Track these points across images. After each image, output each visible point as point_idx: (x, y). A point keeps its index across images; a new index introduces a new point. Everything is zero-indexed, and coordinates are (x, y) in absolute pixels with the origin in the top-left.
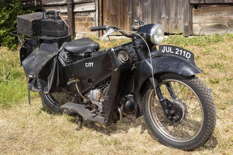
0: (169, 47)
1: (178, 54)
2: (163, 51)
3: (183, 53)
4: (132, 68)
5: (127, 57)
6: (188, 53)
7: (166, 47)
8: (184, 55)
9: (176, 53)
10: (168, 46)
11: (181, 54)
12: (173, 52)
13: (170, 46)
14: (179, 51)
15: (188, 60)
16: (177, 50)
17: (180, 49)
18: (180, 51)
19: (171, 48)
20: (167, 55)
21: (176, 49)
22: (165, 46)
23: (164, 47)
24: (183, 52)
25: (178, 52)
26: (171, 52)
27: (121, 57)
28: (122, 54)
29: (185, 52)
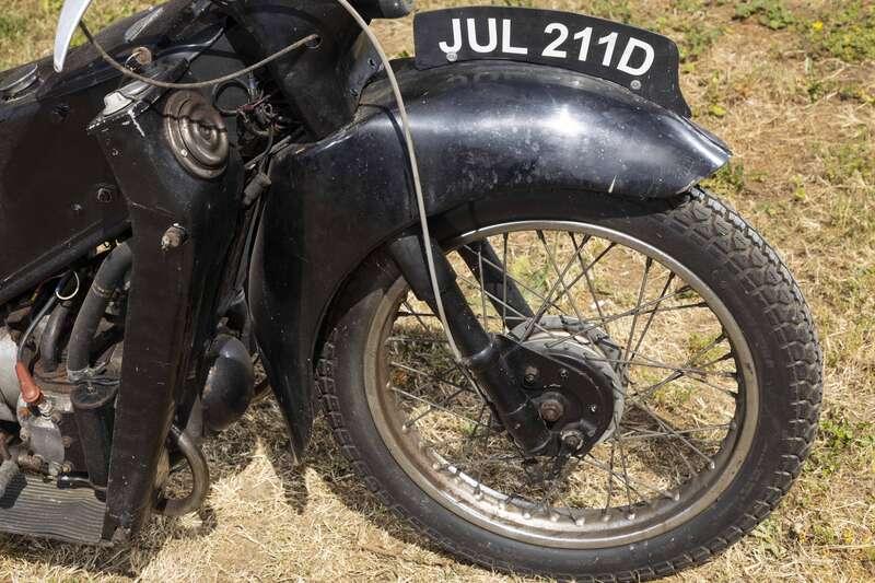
0: (492, 23)
1: (562, 54)
2: (451, 51)
3: (597, 50)
4: (251, 191)
5: (219, 131)
6: (633, 43)
7: (471, 23)
8: (607, 61)
9: (550, 51)
10: (480, 14)
11: (583, 56)
12: (524, 51)
13: (500, 14)
14: (571, 34)
15: (636, 84)
16: (556, 33)
17: (575, 22)
18: (577, 36)
19: (507, 23)
20: (480, 70)
21: (549, 29)
22: (464, 14)
23: (456, 23)
24: (602, 41)
25: (558, 49)
26: (507, 48)
27: (187, 137)
28: (191, 122)
29: (611, 40)
